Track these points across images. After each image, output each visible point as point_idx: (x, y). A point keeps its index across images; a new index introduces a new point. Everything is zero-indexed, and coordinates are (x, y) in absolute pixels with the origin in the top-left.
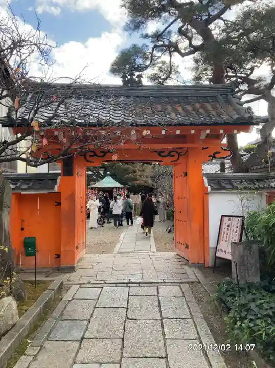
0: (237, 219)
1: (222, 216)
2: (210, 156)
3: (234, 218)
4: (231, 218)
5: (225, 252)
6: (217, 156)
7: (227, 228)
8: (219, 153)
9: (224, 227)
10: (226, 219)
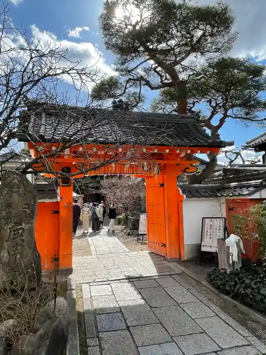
0: (218, 220)
1: (203, 218)
2: (182, 171)
3: (215, 219)
4: (213, 219)
5: (211, 247)
6: (187, 170)
7: (209, 227)
8: (188, 168)
9: (207, 227)
10: (207, 221)
